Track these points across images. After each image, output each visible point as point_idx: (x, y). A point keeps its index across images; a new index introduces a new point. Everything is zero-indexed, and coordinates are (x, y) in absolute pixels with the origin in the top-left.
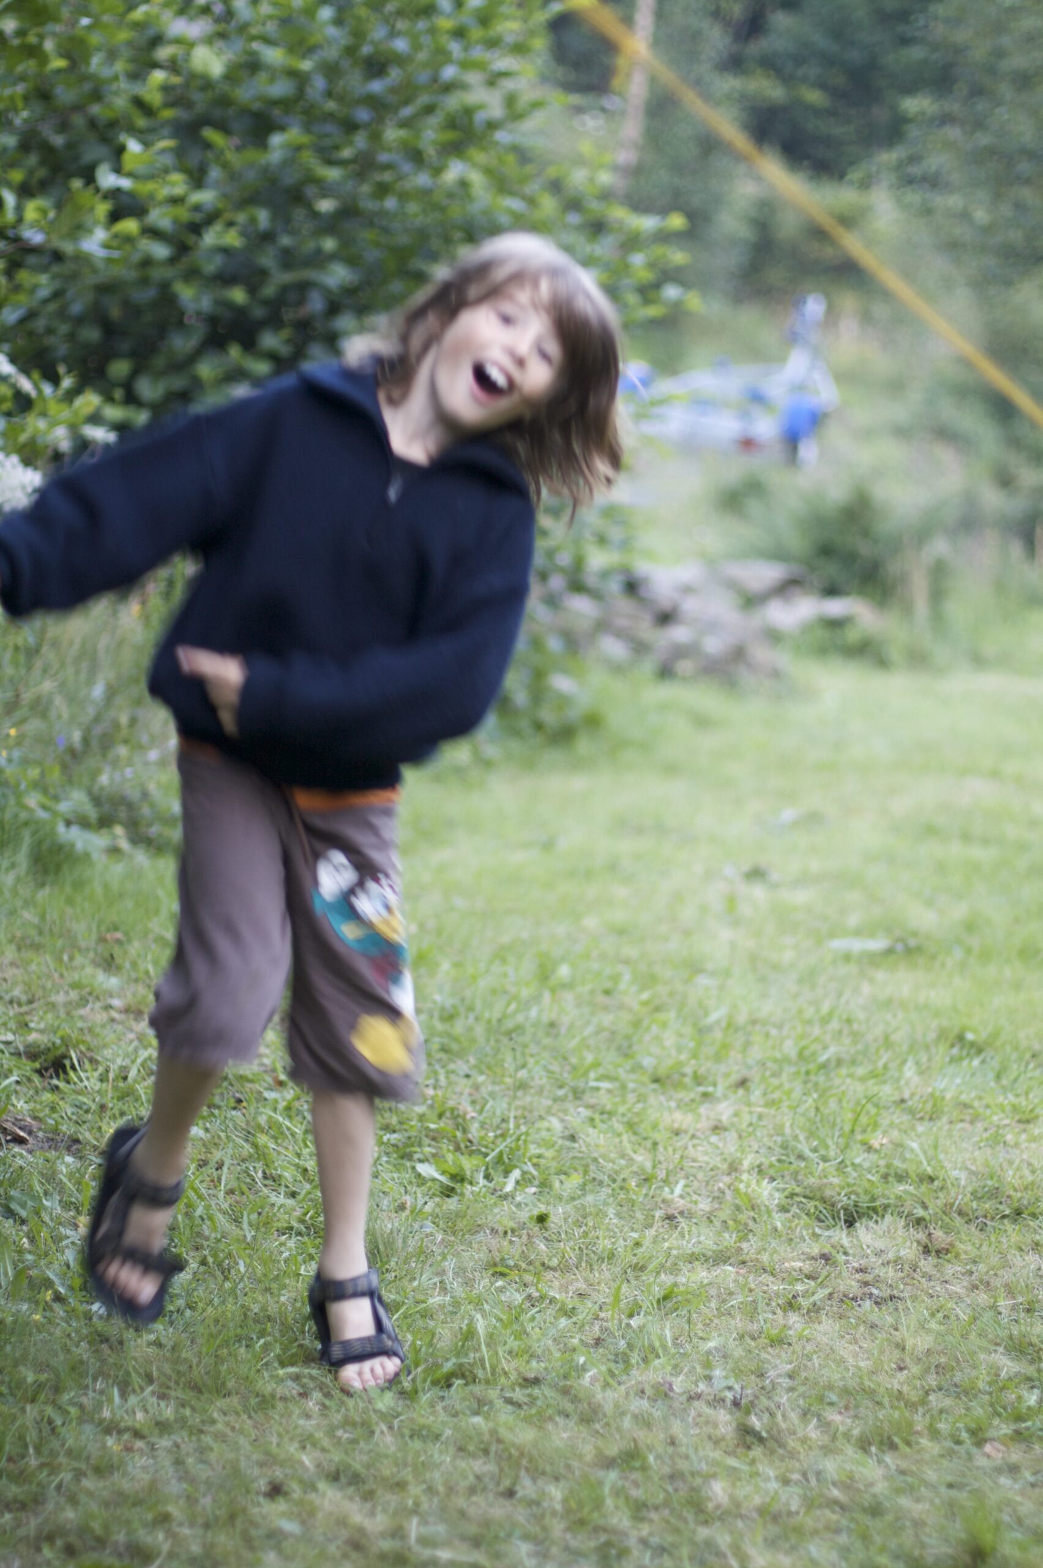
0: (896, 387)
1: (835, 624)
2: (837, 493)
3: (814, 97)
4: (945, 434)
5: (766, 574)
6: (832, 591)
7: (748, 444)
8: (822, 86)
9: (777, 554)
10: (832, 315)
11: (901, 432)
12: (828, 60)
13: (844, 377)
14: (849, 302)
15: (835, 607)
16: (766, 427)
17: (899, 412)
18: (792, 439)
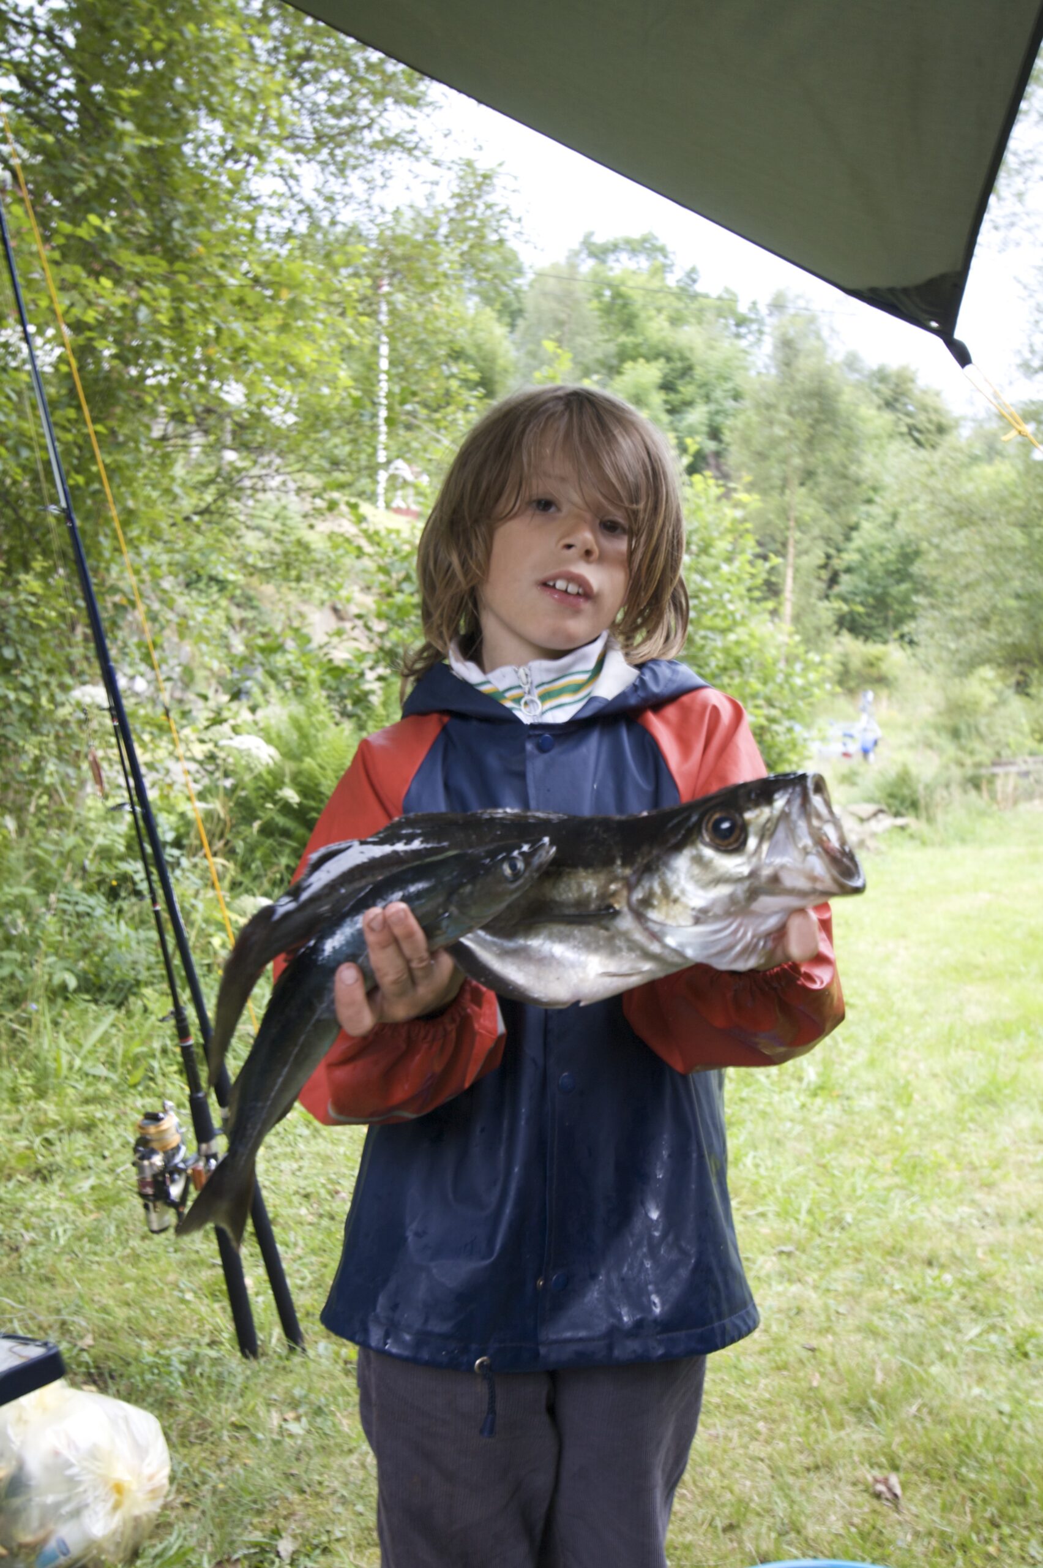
0: (907, 727)
1: (902, 828)
2: (892, 773)
3: (860, 609)
4: (929, 745)
5: (869, 809)
6: (897, 814)
7: (846, 755)
8: (862, 604)
9: (870, 800)
10: (877, 698)
11: (911, 746)
12: (866, 593)
13: (883, 725)
14: (884, 693)
15: (900, 821)
16: (854, 748)
17: (909, 737)
18: (865, 752)
